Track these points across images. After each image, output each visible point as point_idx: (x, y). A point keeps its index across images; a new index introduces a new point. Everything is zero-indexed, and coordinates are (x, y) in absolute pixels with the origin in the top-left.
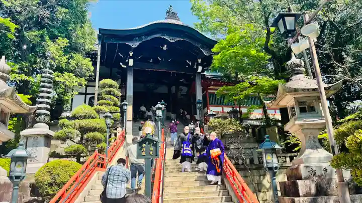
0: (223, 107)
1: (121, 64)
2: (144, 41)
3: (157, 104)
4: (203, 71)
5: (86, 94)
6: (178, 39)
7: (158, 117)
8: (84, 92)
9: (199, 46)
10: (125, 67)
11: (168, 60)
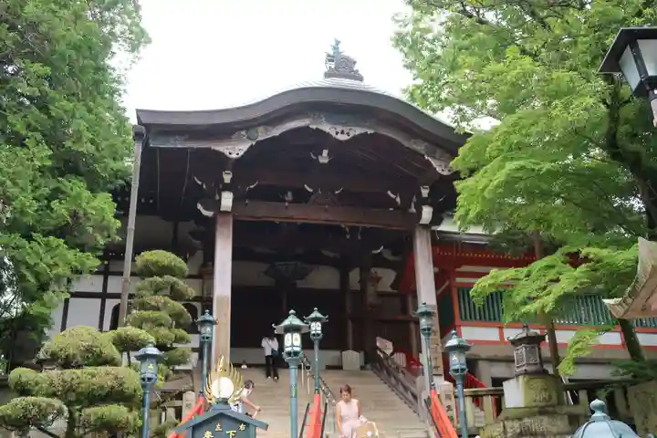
0: (501, 328)
1: (199, 206)
2: (262, 141)
3: (287, 316)
4: (437, 219)
5: (104, 296)
6: (358, 131)
8: (100, 290)
9: (420, 147)
10: (210, 214)
11: (333, 192)
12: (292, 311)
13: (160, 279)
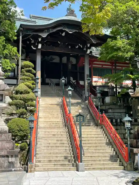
1: (32, 47)
2: (51, 33)
6: (75, 31)
7: (69, 95)
9: (89, 36)
10: (35, 49)
11: (65, 44)
12: (70, 86)
13: (28, 69)
